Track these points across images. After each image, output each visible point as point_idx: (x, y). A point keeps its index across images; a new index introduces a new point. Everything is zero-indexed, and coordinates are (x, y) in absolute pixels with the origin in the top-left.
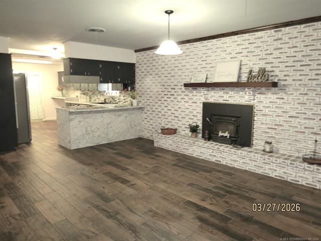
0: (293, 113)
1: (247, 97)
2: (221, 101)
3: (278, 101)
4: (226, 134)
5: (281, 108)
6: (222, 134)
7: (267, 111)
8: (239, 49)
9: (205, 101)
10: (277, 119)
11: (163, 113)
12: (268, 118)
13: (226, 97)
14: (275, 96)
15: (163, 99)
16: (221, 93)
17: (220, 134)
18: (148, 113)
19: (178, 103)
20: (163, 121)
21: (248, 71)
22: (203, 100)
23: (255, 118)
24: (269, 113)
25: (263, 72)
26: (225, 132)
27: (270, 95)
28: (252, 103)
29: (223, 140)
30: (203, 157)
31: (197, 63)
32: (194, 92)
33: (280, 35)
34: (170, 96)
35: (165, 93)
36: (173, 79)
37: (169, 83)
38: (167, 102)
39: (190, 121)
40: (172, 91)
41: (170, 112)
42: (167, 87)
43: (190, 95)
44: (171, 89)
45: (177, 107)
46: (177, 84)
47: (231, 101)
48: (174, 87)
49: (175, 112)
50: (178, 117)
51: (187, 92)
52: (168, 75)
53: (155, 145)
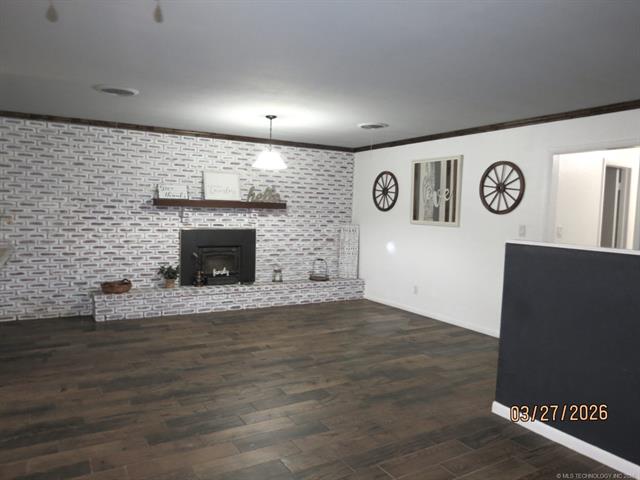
0: (293, 236)
1: (246, 220)
2: (211, 226)
3: (279, 223)
4: (224, 271)
5: (283, 231)
6: (218, 273)
7: (268, 236)
8: (235, 158)
9: (185, 228)
10: (280, 243)
11: (79, 254)
12: (270, 244)
13: (219, 220)
14: (277, 218)
15: (79, 228)
16: (211, 215)
17: (215, 273)
18: (26, 261)
19: (123, 233)
20: (81, 271)
21: (249, 187)
22: (179, 226)
23: (257, 245)
24: (272, 238)
25: (271, 191)
26: (222, 269)
27: (271, 217)
28: (253, 227)
29: (221, 280)
30: (212, 309)
31: (166, 167)
32: (162, 214)
34: (101, 221)
35: (87, 215)
36: (108, 189)
37: (98, 195)
38: (92, 233)
39: (153, 262)
40: (106, 210)
41: (103, 251)
42: (91, 203)
43: (153, 218)
44: (105, 207)
45: (122, 240)
46: (119, 198)
47: (226, 226)
48: (113, 204)
49: (116, 250)
50: (123, 259)
51: (145, 214)
52: (96, 181)
53: (99, 318)
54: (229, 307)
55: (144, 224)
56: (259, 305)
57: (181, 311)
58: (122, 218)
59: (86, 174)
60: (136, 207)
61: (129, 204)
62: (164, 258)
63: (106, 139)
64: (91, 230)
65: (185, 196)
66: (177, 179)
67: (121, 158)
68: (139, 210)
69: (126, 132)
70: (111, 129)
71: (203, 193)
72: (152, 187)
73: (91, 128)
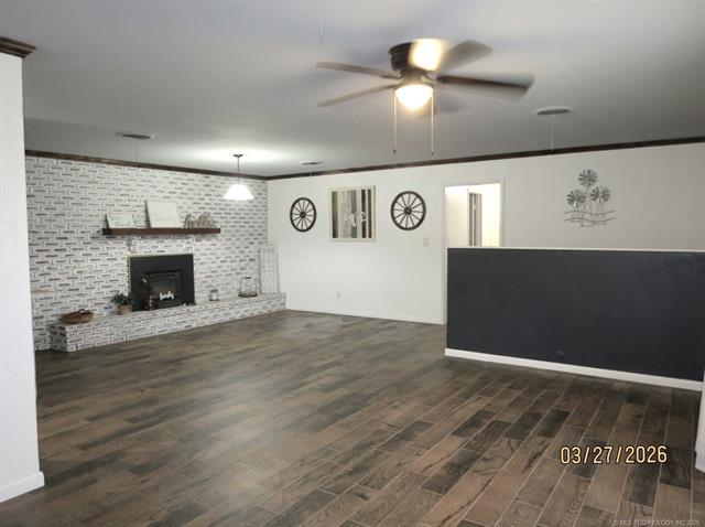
0: (223, 258)
1: (185, 246)
2: (154, 253)
3: (211, 247)
4: (170, 295)
5: (214, 254)
6: (165, 296)
7: (203, 259)
8: (172, 188)
9: (132, 255)
10: (213, 266)
12: (205, 266)
13: (161, 246)
14: (209, 243)
16: (154, 242)
17: (162, 297)
21: (185, 215)
22: (127, 254)
23: (195, 269)
24: (206, 261)
25: (204, 218)
26: (167, 293)
27: (204, 241)
28: (190, 252)
29: (168, 303)
31: (112, 198)
32: (111, 243)
33: (207, 181)
34: (54, 253)
35: (40, 247)
36: (60, 220)
37: (51, 227)
38: (46, 266)
39: (104, 290)
40: (59, 242)
41: (58, 283)
42: (44, 235)
43: (103, 247)
44: (58, 238)
45: (75, 271)
46: (71, 229)
47: (168, 252)
48: (65, 235)
49: (69, 282)
50: (77, 290)
51: (96, 244)
52: (48, 212)
53: (71, 348)
54: (182, 327)
55: (95, 254)
56: (207, 323)
57: (143, 335)
58: (75, 249)
59: (38, 206)
60: (87, 238)
61: (81, 235)
62: (115, 286)
63: (55, 171)
64: (46, 262)
65: (132, 226)
66: (123, 208)
67: (71, 190)
68: (90, 240)
69: (74, 164)
70: (60, 161)
71: (148, 221)
72: (101, 218)
73: (41, 159)
